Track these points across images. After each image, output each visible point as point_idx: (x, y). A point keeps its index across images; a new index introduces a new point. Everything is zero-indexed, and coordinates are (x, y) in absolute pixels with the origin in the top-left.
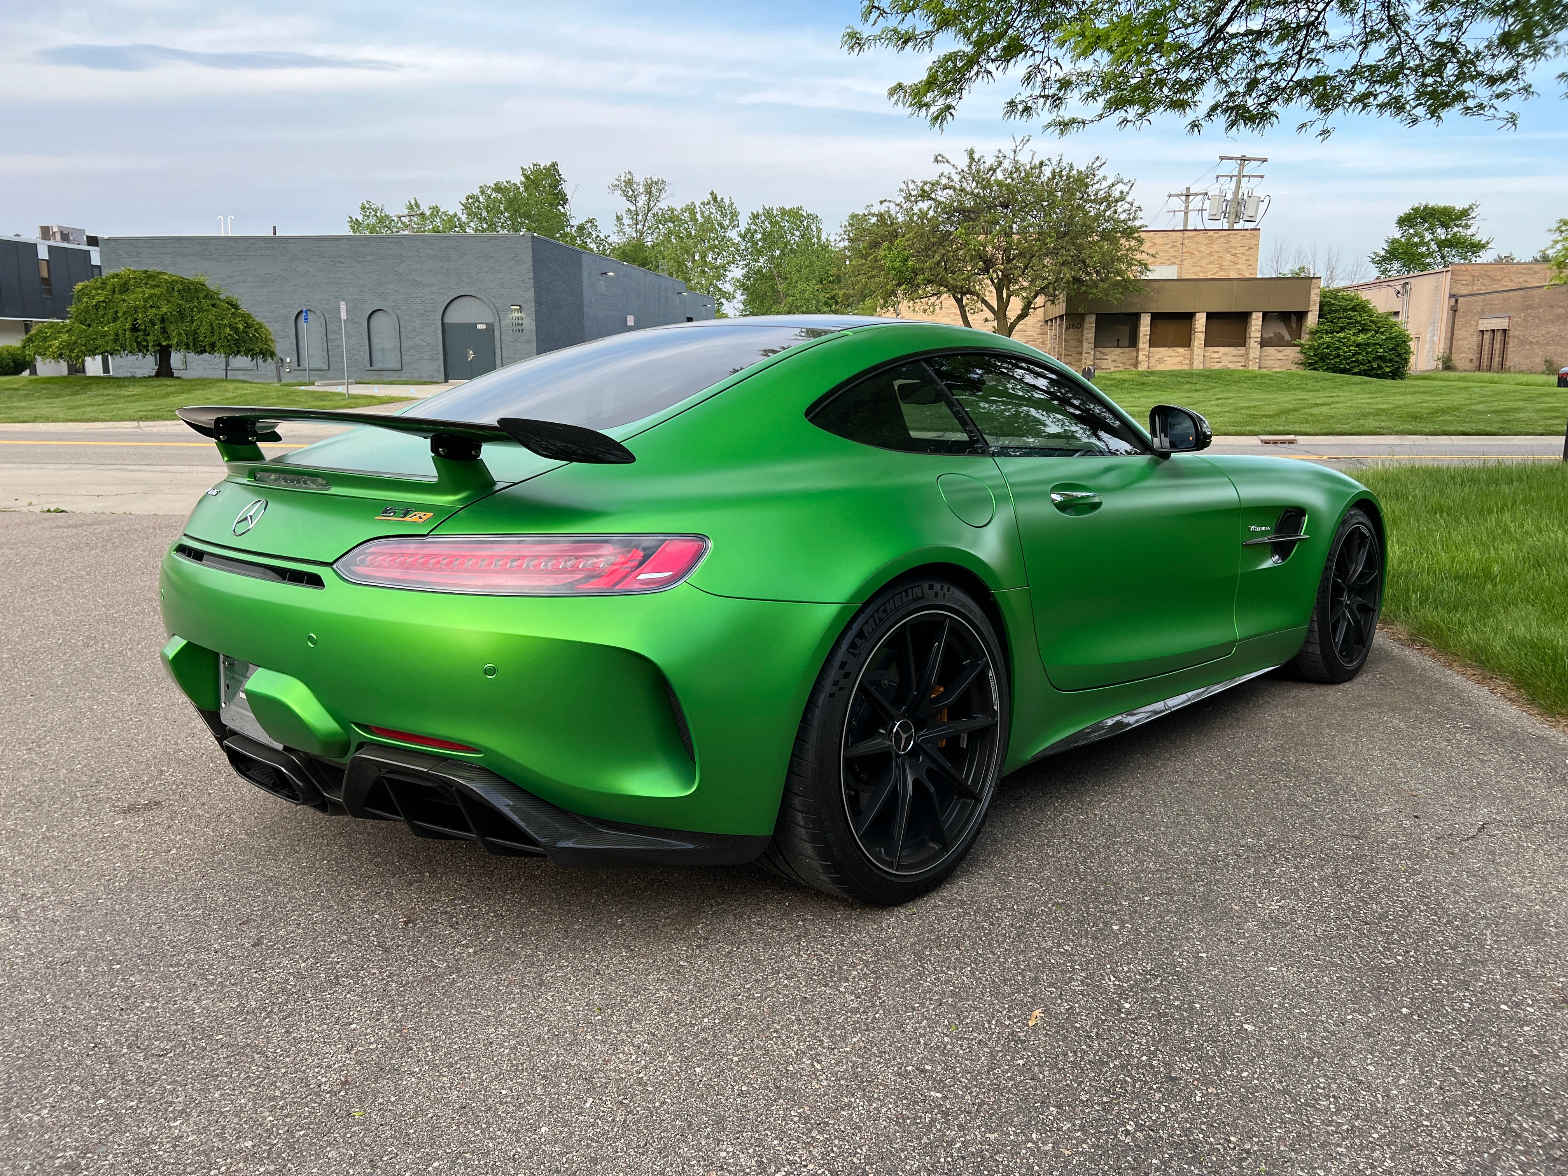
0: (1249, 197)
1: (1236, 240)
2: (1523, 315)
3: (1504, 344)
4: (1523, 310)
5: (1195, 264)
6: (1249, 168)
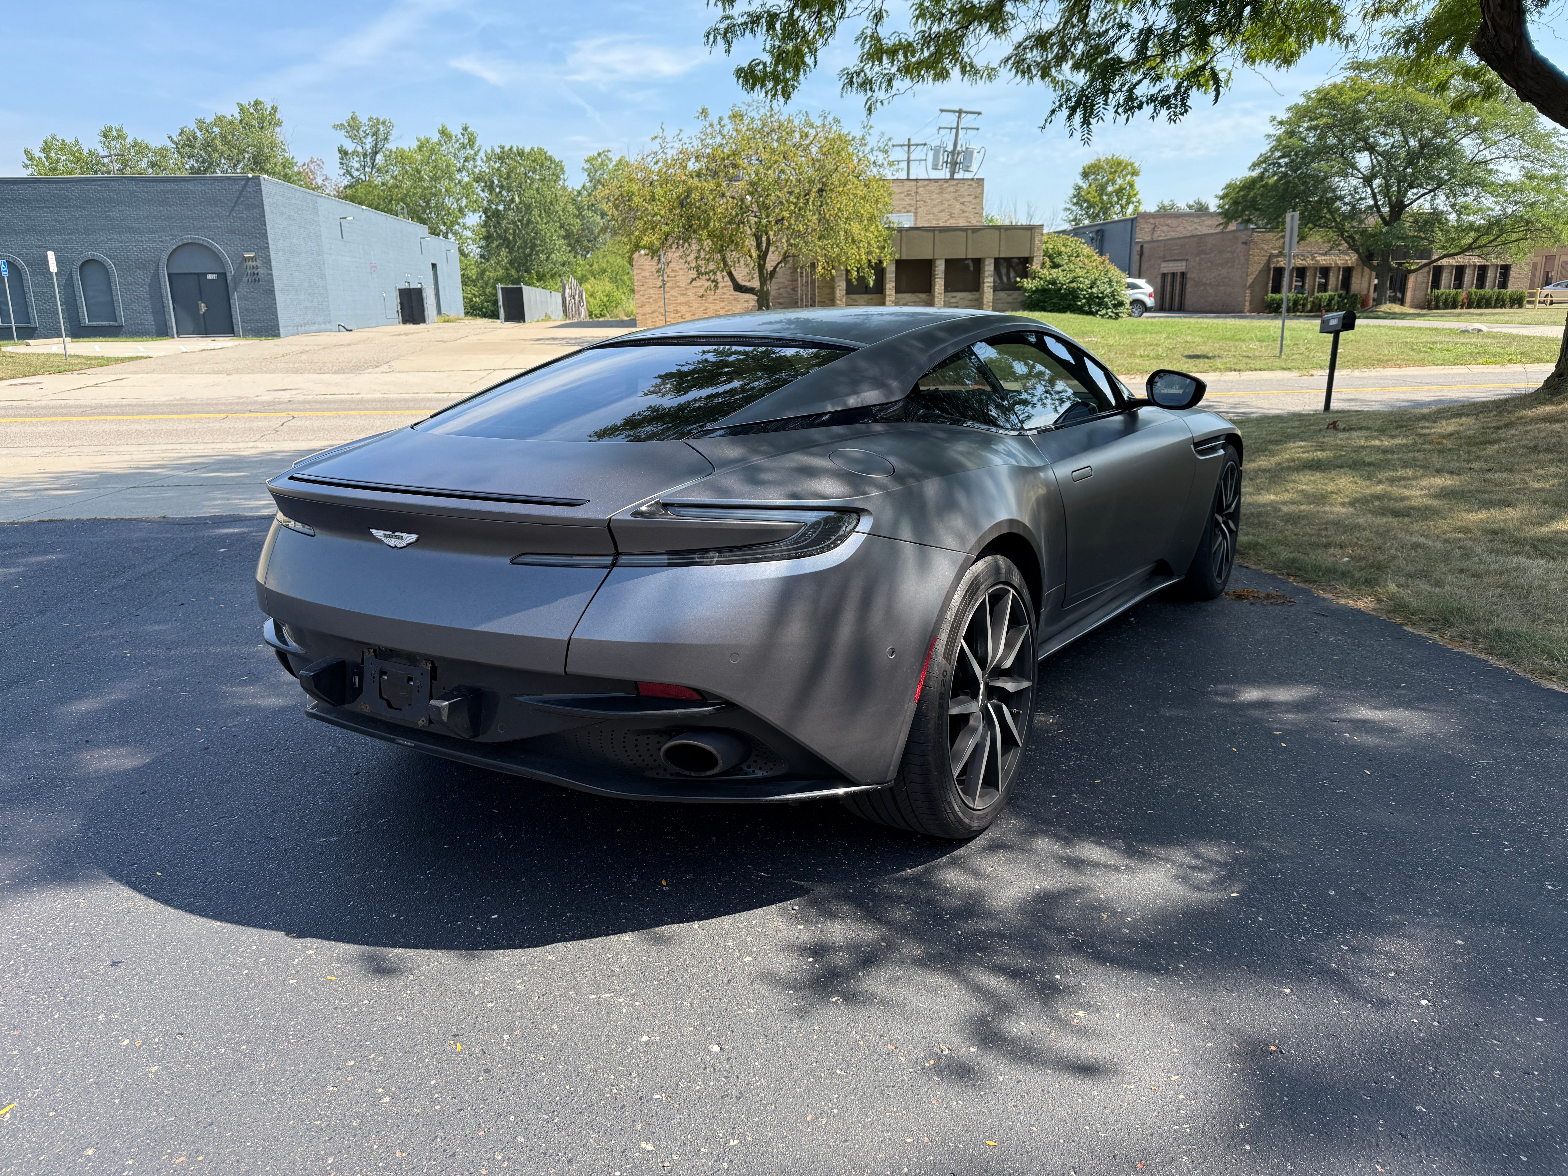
0: (967, 149)
1: (964, 189)
2: (1197, 259)
3: (1183, 285)
4: (1198, 255)
5: (929, 213)
6: (966, 121)
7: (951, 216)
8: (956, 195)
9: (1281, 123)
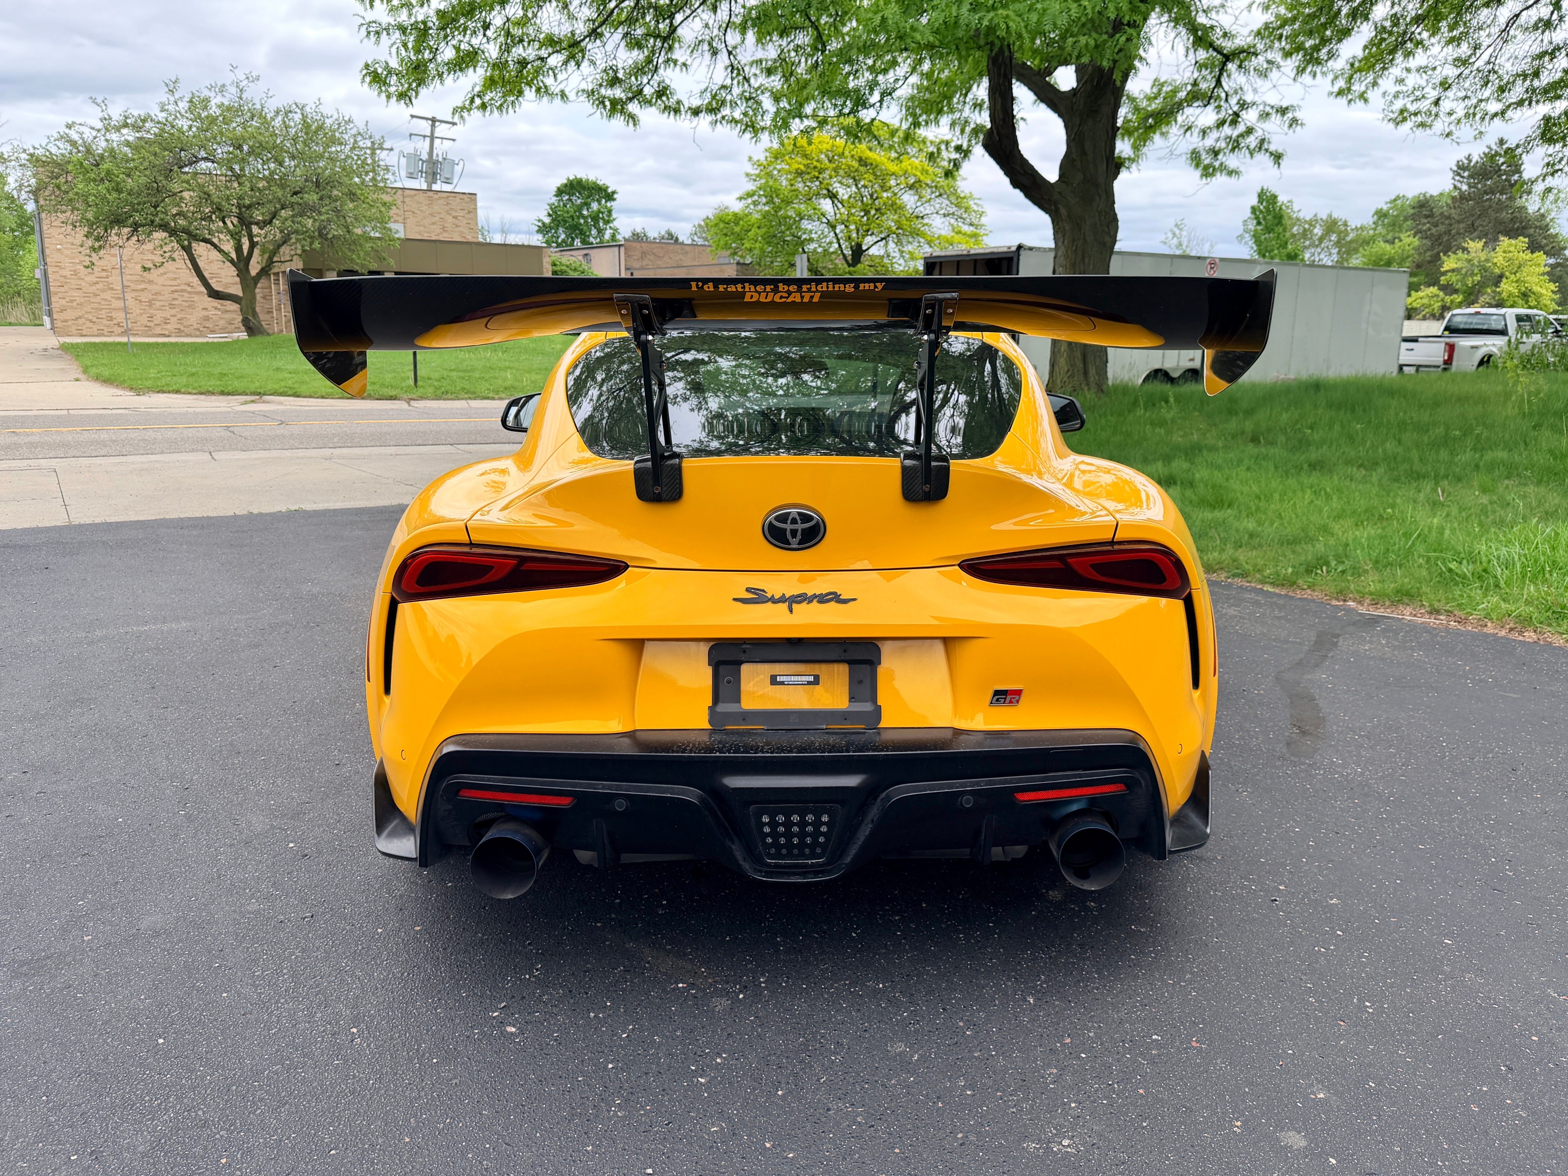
0: (444, 159)
1: (455, 203)
5: (419, 224)
6: (441, 130)
7: (444, 228)
8: (447, 208)
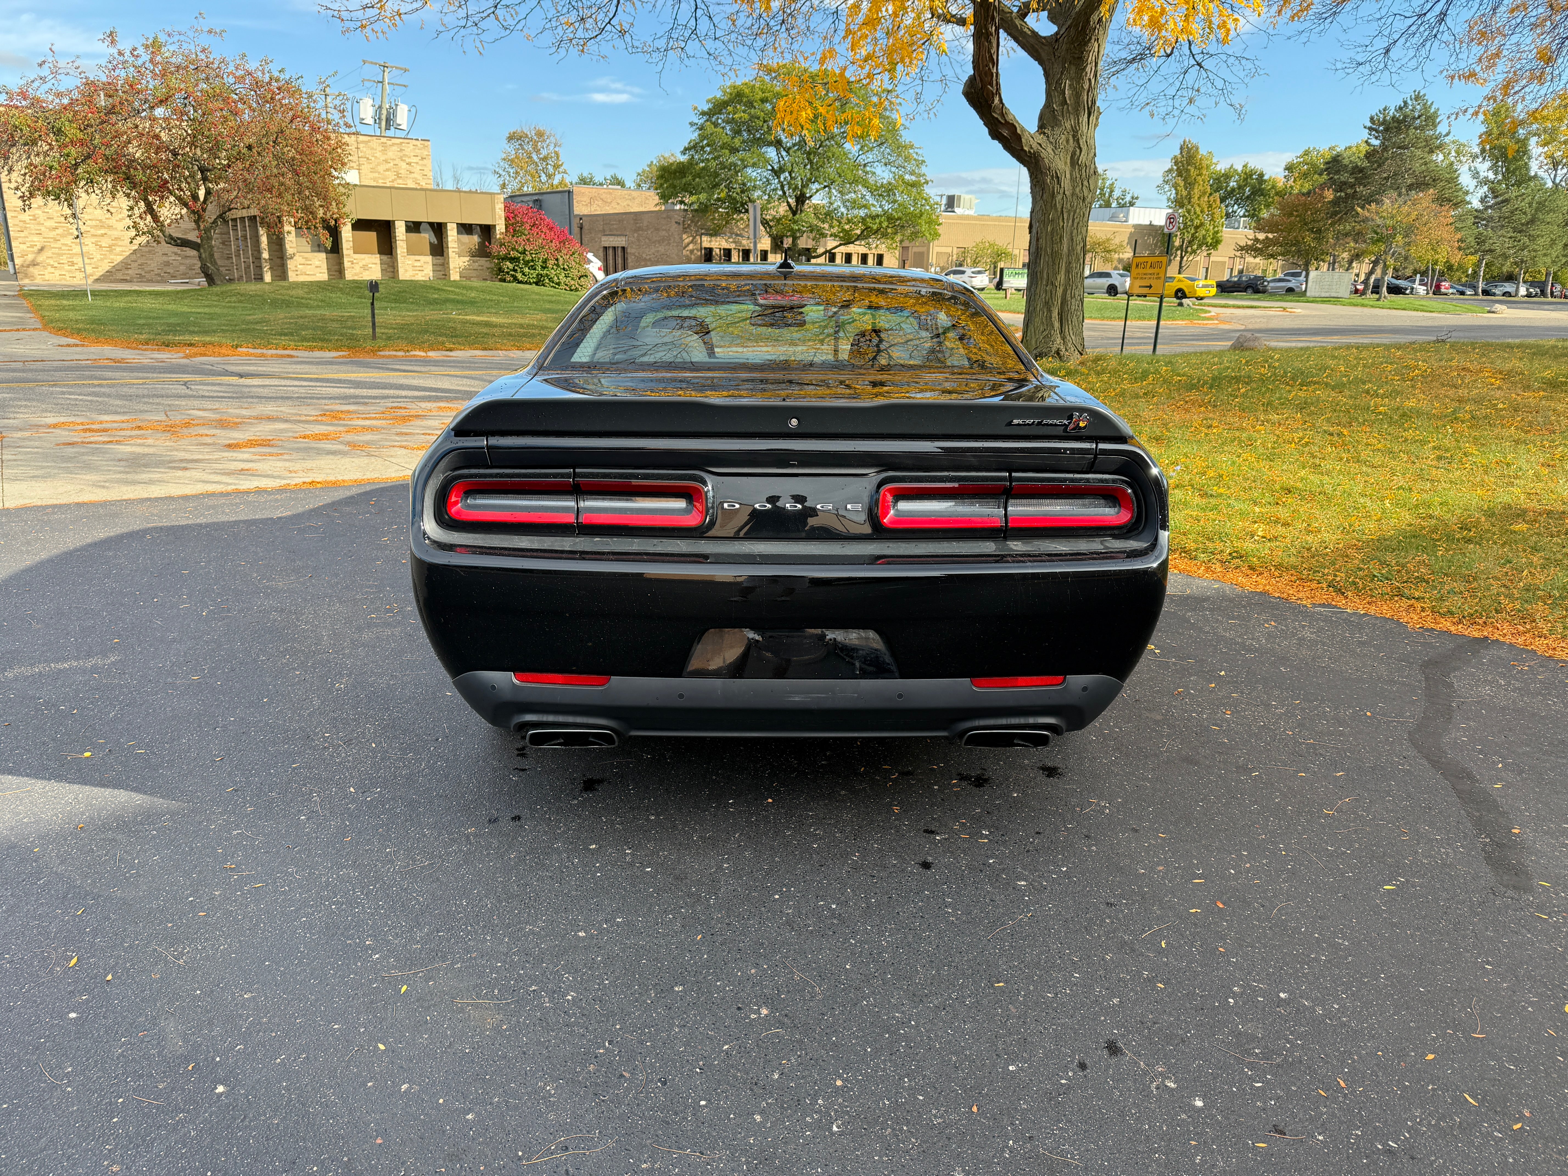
0: (397, 105)
1: (409, 149)
2: (636, 235)
3: (624, 259)
4: (636, 231)
5: (373, 170)
6: (394, 76)
8: (401, 154)
9: (703, 113)
